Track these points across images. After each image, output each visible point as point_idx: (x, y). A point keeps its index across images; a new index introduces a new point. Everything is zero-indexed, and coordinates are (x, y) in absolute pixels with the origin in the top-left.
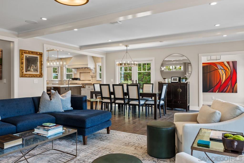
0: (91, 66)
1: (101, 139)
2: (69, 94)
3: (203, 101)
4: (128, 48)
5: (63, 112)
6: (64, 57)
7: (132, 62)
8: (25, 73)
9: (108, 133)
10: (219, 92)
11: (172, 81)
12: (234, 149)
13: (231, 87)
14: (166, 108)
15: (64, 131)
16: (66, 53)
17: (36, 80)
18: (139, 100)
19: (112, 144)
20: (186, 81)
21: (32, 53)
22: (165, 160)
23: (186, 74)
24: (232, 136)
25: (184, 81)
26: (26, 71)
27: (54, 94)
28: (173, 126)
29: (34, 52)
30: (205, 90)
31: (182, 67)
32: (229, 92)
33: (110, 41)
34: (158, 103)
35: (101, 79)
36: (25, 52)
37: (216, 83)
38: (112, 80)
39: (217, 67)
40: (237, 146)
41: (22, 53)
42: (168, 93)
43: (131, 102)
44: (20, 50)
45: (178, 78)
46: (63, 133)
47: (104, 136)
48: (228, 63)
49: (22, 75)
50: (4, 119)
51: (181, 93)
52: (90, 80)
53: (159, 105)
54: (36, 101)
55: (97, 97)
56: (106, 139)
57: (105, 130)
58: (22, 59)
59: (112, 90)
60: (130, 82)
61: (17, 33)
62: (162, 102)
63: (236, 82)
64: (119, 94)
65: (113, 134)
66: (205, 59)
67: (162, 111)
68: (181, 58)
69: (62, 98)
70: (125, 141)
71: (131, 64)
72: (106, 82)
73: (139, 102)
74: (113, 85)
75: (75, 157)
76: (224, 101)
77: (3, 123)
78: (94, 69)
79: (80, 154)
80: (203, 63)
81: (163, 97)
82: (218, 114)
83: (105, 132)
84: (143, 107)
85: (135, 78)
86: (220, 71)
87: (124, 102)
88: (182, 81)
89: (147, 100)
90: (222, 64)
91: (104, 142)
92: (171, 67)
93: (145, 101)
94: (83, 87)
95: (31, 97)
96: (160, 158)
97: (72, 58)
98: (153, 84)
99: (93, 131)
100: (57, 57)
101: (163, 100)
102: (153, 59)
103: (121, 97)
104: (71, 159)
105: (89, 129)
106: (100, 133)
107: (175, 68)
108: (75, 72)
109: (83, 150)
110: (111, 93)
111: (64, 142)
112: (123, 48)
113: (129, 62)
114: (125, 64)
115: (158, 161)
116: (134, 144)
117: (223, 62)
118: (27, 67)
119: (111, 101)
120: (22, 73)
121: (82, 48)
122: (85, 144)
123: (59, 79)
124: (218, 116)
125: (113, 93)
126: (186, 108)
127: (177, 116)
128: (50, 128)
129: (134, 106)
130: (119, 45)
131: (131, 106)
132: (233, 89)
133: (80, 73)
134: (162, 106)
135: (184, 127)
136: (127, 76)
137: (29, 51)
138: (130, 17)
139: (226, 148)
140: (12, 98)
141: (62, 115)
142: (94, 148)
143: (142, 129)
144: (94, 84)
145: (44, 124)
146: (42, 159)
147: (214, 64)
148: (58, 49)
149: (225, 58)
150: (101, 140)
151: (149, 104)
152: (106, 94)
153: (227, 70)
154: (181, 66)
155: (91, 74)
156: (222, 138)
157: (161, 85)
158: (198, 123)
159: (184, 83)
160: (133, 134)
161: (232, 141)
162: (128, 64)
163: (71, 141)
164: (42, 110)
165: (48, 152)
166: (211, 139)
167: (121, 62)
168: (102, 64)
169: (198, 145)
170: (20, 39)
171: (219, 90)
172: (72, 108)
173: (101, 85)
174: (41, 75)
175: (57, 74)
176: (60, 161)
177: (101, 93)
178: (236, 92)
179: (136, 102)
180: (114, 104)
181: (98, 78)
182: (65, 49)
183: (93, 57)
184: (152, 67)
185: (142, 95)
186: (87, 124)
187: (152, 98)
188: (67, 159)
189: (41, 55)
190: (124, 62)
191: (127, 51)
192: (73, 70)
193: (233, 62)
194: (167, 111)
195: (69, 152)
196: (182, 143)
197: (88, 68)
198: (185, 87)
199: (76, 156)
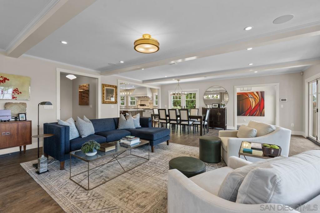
0: (149, 95)
1: (163, 148)
2: (138, 116)
3: (237, 122)
4: (180, 82)
5: (135, 129)
6: (129, 89)
7: (183, 93)
8: (105, 101)
9: (168, 144)
10: (249, 115)
11: (213, 107)
12: (271, 154)
13: (260, 112)
14: (209, 127)
15: (140, 142)
16: (131, 86)
17: (113, 106)
18: (188, 121)
19: (172, 153)
20: (224, 107)
21: (110, 86)
22: (213, 164)
23: (222, 102)
24: (269, 146)
25: (222, 107)
26: (106, 100)
27: (128, 116)
28: (219, 140)
29: (112, 86)
30: (239, 114)
31: (219, 96)
32: (258, 116)
33: (166, 77)
34: (203, 124)
35: (157, 105)
36: (106, 85)
37: (248, 108)
38: (166, 106)
39: (248, 96)
40: (273, 152)
41: (104, 86)
42: (210, 116)
43: (183, 123)
44: (102, 84)
45: (217, 104)
46: (140, 143)
47: (165, 146)
48: (257, 93)
49: (104, 102)
50: (97, 133)
51: (220, 116)
52: (149, 106)
53: (204, 125)
54: (116, 121)
55: (156, 118)
56: (167, 149)
57: (165, 143)
58: (104, 91)
59: (167, 114)
60: (179, 108)
61: (100, 72)
62: (206, 123)
63: (264, 108)
64: (173, 116)
65: (172, 146)
66: (239, 90)
67: (206, 130)
68: (218, 89)
69: (133, 119)
70: (182, 150)
71: (182, 94)
72: (161, 107)
73: (189, 123)
74: (169, 110)
75: (147, 160)
76: (259, 122)
77: (97, 135)
78: (151, 98)
79: (151, 159)
80: (237, 93)
81: (206, 119)
82: (254, 131)
83: (165, 144)
84: (191, 127)
85: (184, 104)
86: (250, 99)
87: (177, 122)
88: (221, 107)
89: (194, 121)
90: (252, 93)
91: (166, 151)
92: (210, 96)
93: (193, 122)
94: (144, 111)
95: (112, 118)
96: (210, 163)
97: (135, 89)
98: (198, 109)
99: (158, 143)
100: (125, 88)
101: (207, 121)
102: (198, 90)
103: (175, 118)
104: (146, 162)
105: (156, 141)
106: (161, 145)
107: (213, 96)
108: (137, 100)
109: (153, 156)
110: (167, 116)
111: (137, 150)
112: (176, 81)
113: (180, 93)
114: (177, 94)
115: (208, 165)
116: (188, 153)
117: (253, 92)
118: (107, 96)
119: (167, 121)
120: (104, 100)
121: (144, 82)
122: (152, 151)
123: (125, 105)
124: (255, 133)
125: (168, 116)
126: (224, 127)
127: (221, 133)
128: (132, 139)
129: (184, 125)
130: (172, 80)
131: (182, 126)
132: (261, 114)
133: (141, 100)
134: (206, 126)
135: (229, 140)
136: (175, 103)
137: (108, 85)
138: (180, 61)
139: (265, 154)
140: (97, 118)
141: (135, 131)
142: (160, 155)
143: (192, 142)
144: (153, 109)
145: (127, 137)
146: (125, 161)
147: (246, 94)
148: (126, 82)
149: (255, 89)
150: (164, 150)
151: (195, 124)
152: (163, 116)
153: (257, 98)
154: (217, 95)
155: (149, 101)
156: (262, 147)
157: (204, 111)
158: (238, 138)
159: (222, 109)
160: (187, 146)
161: (270, 149)
162: (180, 94)
163: (142, 149)
164: (121, 127)
165: (128, 157)
166: (252, 148)
167: (174, 93)
168: (158, 93)
169: (243, 152)
170: (102, 76)
171: (249, 114)
172: (141, 126)
173: (159, 110)
174: (116, 102)
175: (124, 102)
176: (138, 162)
177: (159, 115)
178: (264, 116)
179: (187, 123)
180: (169, 123)
181: (155, 104)
182: (131, 83)
183: (151, 89)
184: (197, 96)
185: (190, 117)
186: (154, 137)
187: (197, 120)
188: (142, 161)
189: (116, 87)
190: (177, 93)
191: (178, 84)
192: (136, 98)
193: (261, 92)
194: (209, 129)
195: (143, 157)
196: (227, 152)
197: (147, 97)
198: (223, 112)
199: (149, 160)
